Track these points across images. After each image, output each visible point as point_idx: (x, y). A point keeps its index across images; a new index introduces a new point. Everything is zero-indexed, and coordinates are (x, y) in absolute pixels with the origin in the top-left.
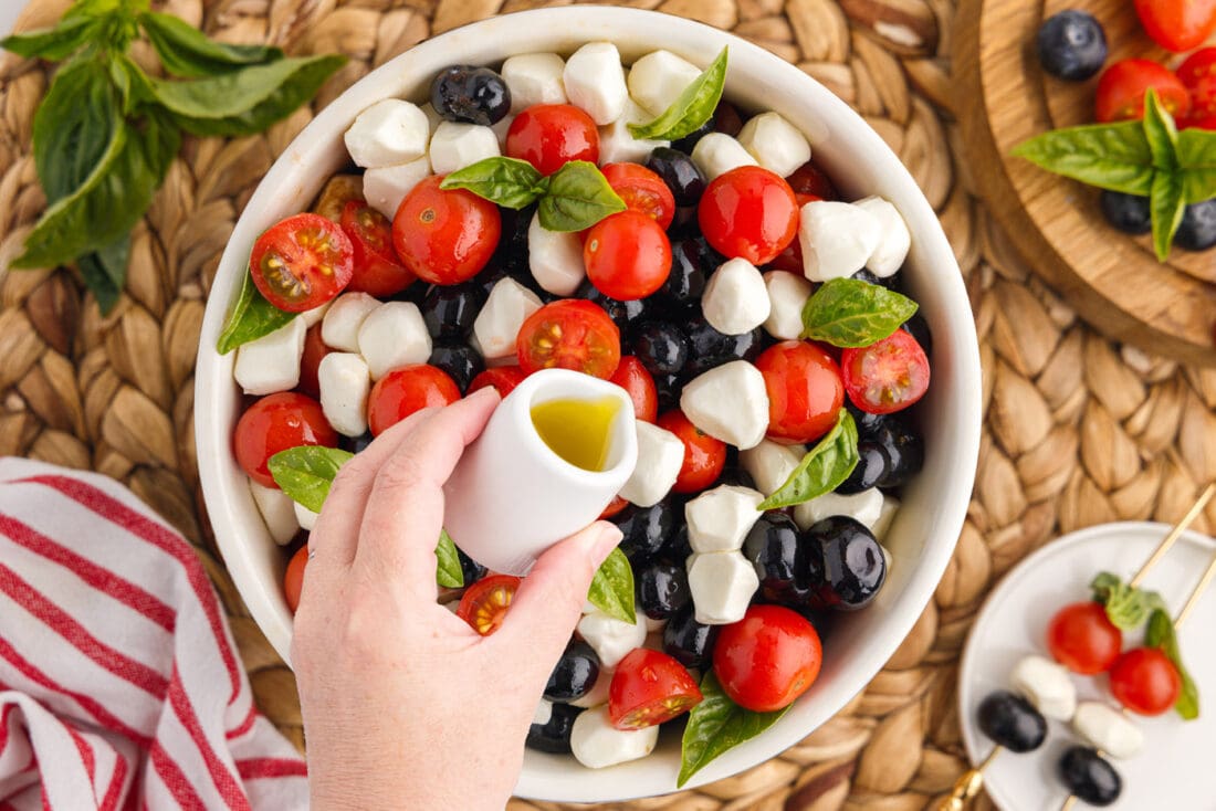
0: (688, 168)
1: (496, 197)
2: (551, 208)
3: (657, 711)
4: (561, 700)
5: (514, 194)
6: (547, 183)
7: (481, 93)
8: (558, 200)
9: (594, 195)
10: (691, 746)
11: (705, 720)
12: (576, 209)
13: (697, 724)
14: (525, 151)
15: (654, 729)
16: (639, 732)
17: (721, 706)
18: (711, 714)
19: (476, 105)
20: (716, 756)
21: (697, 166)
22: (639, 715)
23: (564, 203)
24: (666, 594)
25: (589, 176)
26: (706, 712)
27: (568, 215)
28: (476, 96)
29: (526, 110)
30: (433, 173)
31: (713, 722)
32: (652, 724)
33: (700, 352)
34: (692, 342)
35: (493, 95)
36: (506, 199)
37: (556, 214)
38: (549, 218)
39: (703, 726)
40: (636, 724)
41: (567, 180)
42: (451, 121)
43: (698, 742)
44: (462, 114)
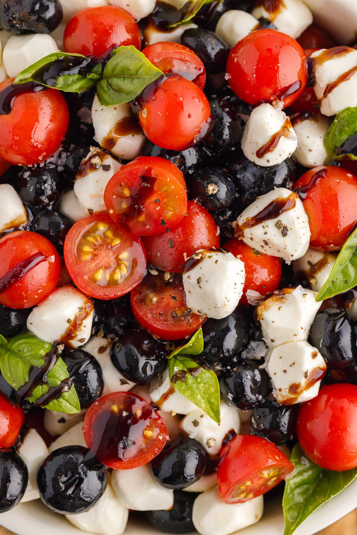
0: (214, 41)
1: (60, 86)
2: (106, 89)
3: (257, 483)
4: (179, 486)
5: (74, 82)
6: (100, 69)
7: (37, 7)
8: (110, 81)
9: (137, 71)
10: (290, 508)
11: (299, 485)
12: (126, 85)
13: (292, 490)
14: (79, 47)
15: (259, 500)
16: (247, 503)
17: (310, 473)
18: (302, 480)
19: (34, 18)
20: (311, 512)
21: (221, 40)
22: (243, 488)
23: (116, 81)
24: (251, 387)
25: (132, 57)
26: (298, 480)
27: (119, 91)
28: (33, 12)
29: (75, 15)
30: (8, 77)
31: (305, 486)
32: (256, 495)
33: (247, 186)
34: (239, 180)
35: (47, 8)
36: (69, 85)
37: (111, 91)
38: (105, 96)
39: (298, 491)
40: (242, 496)
41: (114, 62)
42: (17, 35)
43: (296, 504)
44: (25, 27)
